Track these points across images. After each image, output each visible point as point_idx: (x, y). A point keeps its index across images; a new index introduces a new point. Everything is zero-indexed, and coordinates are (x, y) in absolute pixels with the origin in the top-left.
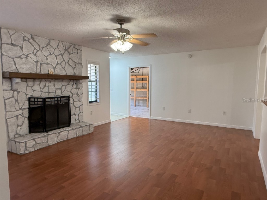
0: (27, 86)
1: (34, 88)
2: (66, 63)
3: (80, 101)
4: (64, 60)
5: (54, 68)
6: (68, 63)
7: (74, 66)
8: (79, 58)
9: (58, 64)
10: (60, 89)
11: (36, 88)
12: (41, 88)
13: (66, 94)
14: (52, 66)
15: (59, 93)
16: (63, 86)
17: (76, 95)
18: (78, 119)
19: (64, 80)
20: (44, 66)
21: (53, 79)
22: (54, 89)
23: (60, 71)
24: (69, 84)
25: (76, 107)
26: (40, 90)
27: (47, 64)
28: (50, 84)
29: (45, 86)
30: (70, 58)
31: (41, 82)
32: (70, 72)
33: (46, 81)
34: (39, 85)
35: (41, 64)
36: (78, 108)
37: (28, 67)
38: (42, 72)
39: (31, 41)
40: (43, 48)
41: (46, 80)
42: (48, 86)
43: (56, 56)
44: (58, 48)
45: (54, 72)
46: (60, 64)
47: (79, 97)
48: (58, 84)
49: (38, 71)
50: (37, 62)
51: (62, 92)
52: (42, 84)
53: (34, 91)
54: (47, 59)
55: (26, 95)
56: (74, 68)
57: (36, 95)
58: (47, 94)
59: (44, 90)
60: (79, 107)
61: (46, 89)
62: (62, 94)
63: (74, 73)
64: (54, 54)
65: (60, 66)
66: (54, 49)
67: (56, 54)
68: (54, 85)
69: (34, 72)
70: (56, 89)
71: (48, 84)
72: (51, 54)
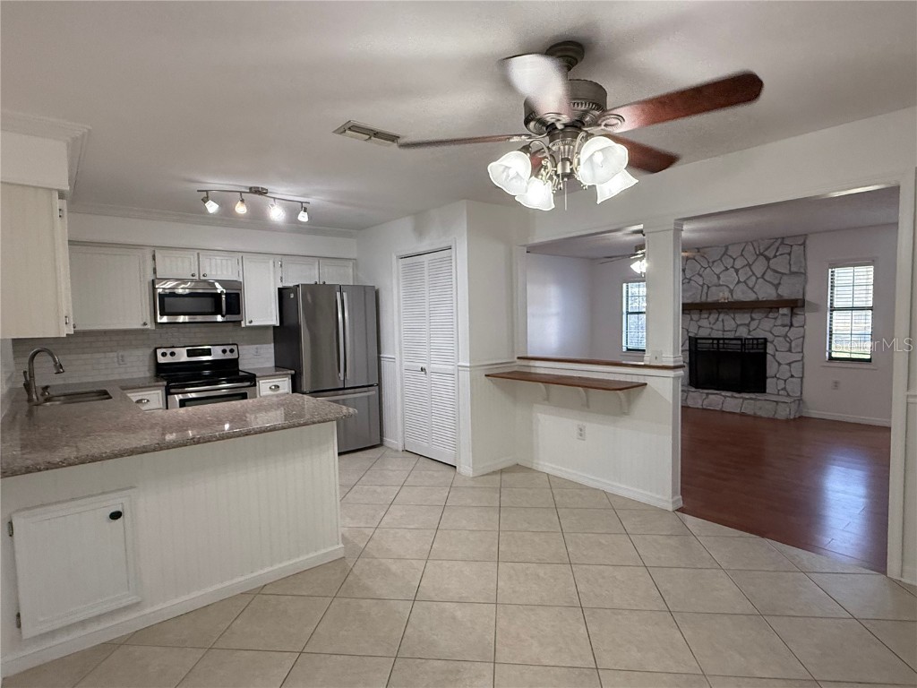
0: (692, 319)
1: (699, 323)
2: (757, 278)
3: (793, 351)
4: (754, 274)
5: (731, 292)
6: (763, 277)
7: (776, 282)
8: (792, 262)
9: (739, 282)
10: (748, 325)
11: (704, 323)
12: (710, 323)
13: (760, 334)
14: (729, 287)
15: (743, 332)
16: (752, 319)
17: (781, 339)
18: (784, 389)
19: (756, 310)
20: (713, 289)
21: (731, 309)
22: (735, 326)
23: (742, 295)
24: (767, 317)
25: (779, 364)
26: (708, 326)
27: (720, 285)
28: (727, 317)
29: (717, 319)
30: (768, 267)
31: (710, 314)
32: (766, 292)
33: (719, 313)
34: (708, 318)
35: (708, 287)
36: (788, 367)
37: (690, 293)
38: (710, 300)
40: (713, 262)
41: (720, 310)
42: (723, 320)
43: (737, 271)
44: (742, 255)
45: (730, 297)
46: (745, 282)
47: (790, 343)
48: (743, 318)
49: (704, 299)
50: (702, 286)
51: (750, 331)
52: (713, 317)
53: (700, 327)
54: (719, 278)
55: (688, 332)
56: (777, 286)
57: (703, 333)
58: (721, 332)
59: (714, 327)
60: (789, 364)
61: (719, 325)
62: (749, 334)
63: (778, 295)
64: (732, 267)
65: (742, 286)
66: (734, 259)
67: (737, 267)
68: (734, 319)
69: (698, 301)
70: (738, 326)
71: (722, 316)
72: (727, 269)
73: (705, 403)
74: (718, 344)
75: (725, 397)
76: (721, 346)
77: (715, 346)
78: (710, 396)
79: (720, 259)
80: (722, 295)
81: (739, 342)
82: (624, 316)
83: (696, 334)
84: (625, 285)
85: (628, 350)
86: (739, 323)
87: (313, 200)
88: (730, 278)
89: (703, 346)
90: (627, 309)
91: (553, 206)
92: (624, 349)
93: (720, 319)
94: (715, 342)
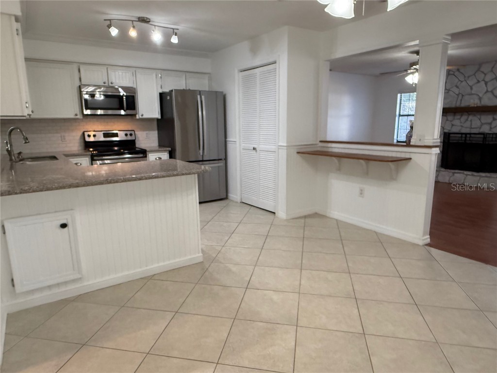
1: (454, 123)
5: (480, 99)
9: (487, 91)
10: (490, 124)
11: (457, 122)
12: (461, 123)
14: (478, 95)
15: (486, 129)
16: (494, 119)
20: (466, 97)
21: (479, 111)
22: (479, 124)
23: (488, 101)
26: (460, 125)
27: (472, 94)
28: (474, 118)
29: (467, 120)
31: (462, 116)
33: (469, 115)
34: (460, 119)
35: (463, 96)
37: (449, 101)
38: (463, 105)
39: (457, 73)
40: (469, 77)
41: (469, 113)
42: (471, 121)
43: (486, 83)
44: (492, 71)
45: (479, 102)
46: (492, 92)
48: (487, 118)
49: (458, 105)
50: (458, 95)
51: (491, 128)
52: (464, 118)
53: (453, 125)
54: (471, 88)
55: (444, 129)
57: (455, 130)
58: (469, 129)
59: (465, 125)
61: (468, 124)
62: (490, 130)
64: (483, 80)
65: (489, 95)
66: (485, 74)
67: (487, 79)
68: (480, 120)
69: (453, 106)
70: (482, 124)
71: (471, 117)
72: (479, 82)
73: (452, 179)
74: (466, 137)
75: (467, 175)
76: (468, 139)
77: (463, 139)
78: (456, 175)
79: (474, 74)
80: (473, 102)
81: (482, 136)
82: (397, 118)
83: (449, 130)
84: (399, 95)
85: (398, 142)
86: (483, 122)
87: (181, 27)
88: (480, 89)
89: (454, 138)
90: (400, 112)
91: (354, 16)
92: (395, 141)
93: (469, 119)
94: (464, 136)
